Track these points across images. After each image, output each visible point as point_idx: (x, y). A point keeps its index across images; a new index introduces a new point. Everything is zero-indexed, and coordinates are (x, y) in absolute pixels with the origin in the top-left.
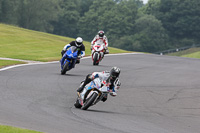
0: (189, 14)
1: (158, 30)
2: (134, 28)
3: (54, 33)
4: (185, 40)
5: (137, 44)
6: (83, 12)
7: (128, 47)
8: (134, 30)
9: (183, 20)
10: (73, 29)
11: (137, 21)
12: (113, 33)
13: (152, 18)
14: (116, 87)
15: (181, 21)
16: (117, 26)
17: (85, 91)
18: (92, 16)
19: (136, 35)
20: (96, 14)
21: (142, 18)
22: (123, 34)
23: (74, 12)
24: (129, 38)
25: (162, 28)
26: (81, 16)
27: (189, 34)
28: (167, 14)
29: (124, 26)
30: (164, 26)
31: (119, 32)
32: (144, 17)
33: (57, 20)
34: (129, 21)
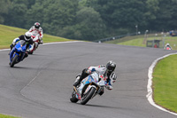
0: (124, 7)
1: (96, 21)
2: (75, 19)
3: (4, 24)
4: (121, 30)
5: (78, 33)
6: (30, 5)
7: (70, 36)
8: (75, 21)
9: (119, 12)
10: (22, 21)
11: (78, 13)
12: (57, 23)
13: (92, 11)
14: (112, 80)
15: (117, 12)
16: (60, 17)
17: (82, 86)
18: (38, 9)
19: (77, 25)
20: (41, 7)
21: (82, 10)
22: (66, 24)
23: (22, 5)
24: (71, 28)
25: (100, 19)
26: (29, 8)
27: (124, 24)
28: (105, 7)
29: (67, 17)
30: (102, 17)
31: (62, 22)
32: (84, 10)
33: (7, 13)
34: (71, 13)
